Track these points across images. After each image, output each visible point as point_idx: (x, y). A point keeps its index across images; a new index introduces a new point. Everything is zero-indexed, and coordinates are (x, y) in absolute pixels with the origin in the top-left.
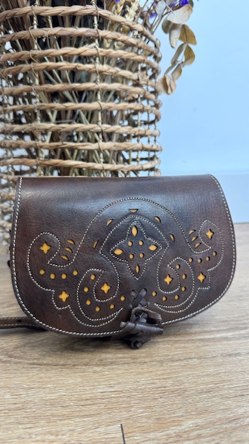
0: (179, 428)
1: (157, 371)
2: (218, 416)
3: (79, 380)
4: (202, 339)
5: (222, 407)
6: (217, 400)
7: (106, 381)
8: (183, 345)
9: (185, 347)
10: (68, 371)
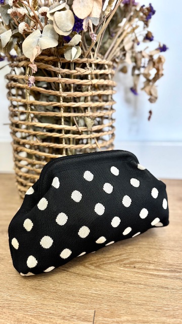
0: (119, 319)
1: (120, 287)
2: (140, 318)
3: (83, 284)
4: (152, 274)
5: (143, 314)
6: (143, 310)
7: (95, 287)
8: (140, 275)
9: (140, 277)
10: (79, 278)
